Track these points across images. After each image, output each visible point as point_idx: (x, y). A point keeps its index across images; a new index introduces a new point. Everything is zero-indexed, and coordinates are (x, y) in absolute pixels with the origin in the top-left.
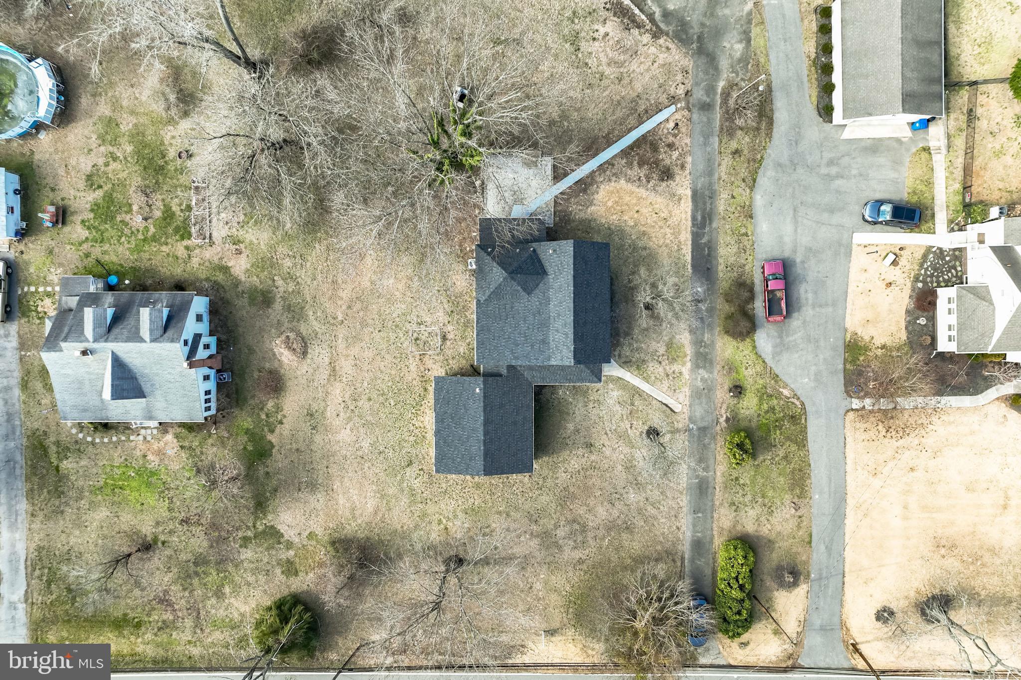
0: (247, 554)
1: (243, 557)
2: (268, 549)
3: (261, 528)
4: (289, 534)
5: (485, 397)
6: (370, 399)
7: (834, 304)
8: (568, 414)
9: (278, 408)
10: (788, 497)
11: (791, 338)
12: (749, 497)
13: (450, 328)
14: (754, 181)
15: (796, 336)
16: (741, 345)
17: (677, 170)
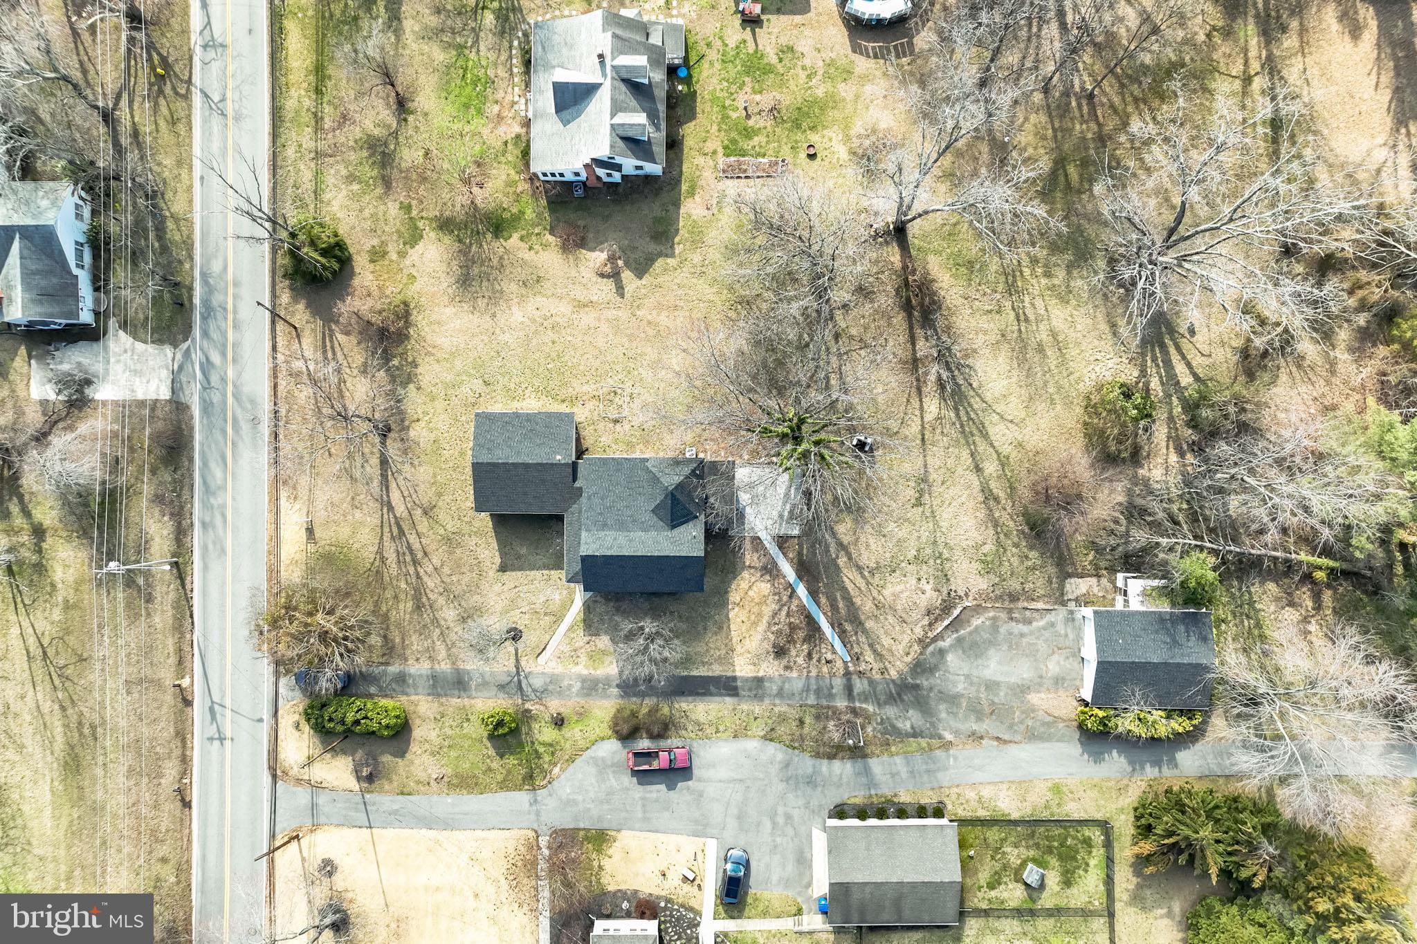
0: (393, 209)
1: (390, 204)
2: (398, 231)
3: (420, 224)
4: (414, 254)
5: (552, 464)
6: (553, 343)
7: (646, 819)
8: (537, 548)
9: (545, 246)
10: (449, 771)
11: (611, 776)
12: (449, 732)
13: (627, 427)
14: (771, 740)
15: (613, 781)
16: (605, 725)
17: (785, 662)
